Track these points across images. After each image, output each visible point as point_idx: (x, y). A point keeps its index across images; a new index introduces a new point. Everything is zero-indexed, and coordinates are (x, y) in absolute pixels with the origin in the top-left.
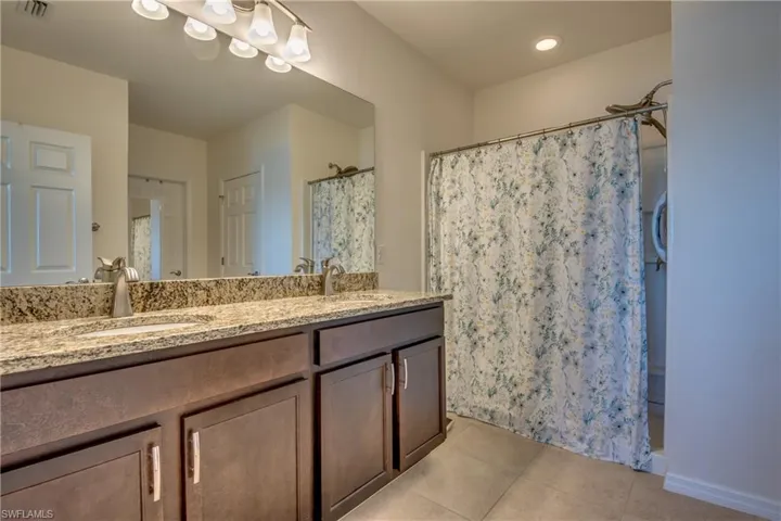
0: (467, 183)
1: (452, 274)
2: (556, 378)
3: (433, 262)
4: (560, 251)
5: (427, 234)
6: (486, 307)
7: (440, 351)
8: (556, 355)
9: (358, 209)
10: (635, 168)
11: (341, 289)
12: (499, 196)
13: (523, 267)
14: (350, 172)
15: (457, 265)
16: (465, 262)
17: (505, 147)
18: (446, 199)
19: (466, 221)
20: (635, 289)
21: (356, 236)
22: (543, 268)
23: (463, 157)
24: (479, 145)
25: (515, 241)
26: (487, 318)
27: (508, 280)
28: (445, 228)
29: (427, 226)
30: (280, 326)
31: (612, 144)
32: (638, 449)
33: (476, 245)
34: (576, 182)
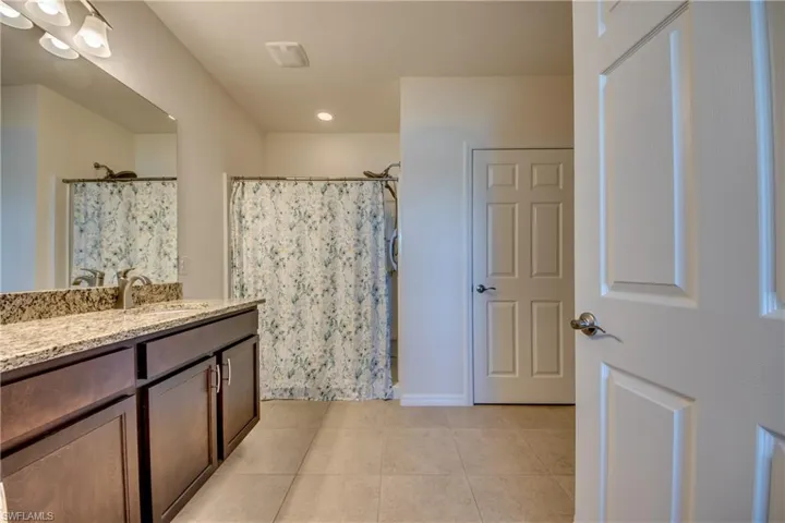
0: (268, 207)
1: (255, 283)
2: (338, 354)
3: (236, 272)
4: (340, 263)
5: (230, 247)
6: (286, 308)
7: (255, 347)
8: (338, 336)
9: (142, 217)
10: (382, 213)
11: (140, 301)
12: (296, 221)
13: (314, 275)
14: (128, 176)
15: (260, 274)
16: (268, 272)
17: (300, 184)
18: (248, 218)
19: (267, 238)
20: (383, 289)
21: (140, 246)
22: (329, 276)
23: (264, 185)
24: (278, 179)
25: (308, 257)
26: (286, 316)
27: (304, 286)
28: (247, 242)
29: (230, 241)
30: (104, 344)
31: (369, 196)
32: (386, 387)
33: (277, 258)
34: (349, 217)
